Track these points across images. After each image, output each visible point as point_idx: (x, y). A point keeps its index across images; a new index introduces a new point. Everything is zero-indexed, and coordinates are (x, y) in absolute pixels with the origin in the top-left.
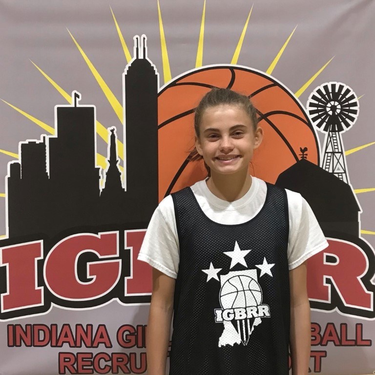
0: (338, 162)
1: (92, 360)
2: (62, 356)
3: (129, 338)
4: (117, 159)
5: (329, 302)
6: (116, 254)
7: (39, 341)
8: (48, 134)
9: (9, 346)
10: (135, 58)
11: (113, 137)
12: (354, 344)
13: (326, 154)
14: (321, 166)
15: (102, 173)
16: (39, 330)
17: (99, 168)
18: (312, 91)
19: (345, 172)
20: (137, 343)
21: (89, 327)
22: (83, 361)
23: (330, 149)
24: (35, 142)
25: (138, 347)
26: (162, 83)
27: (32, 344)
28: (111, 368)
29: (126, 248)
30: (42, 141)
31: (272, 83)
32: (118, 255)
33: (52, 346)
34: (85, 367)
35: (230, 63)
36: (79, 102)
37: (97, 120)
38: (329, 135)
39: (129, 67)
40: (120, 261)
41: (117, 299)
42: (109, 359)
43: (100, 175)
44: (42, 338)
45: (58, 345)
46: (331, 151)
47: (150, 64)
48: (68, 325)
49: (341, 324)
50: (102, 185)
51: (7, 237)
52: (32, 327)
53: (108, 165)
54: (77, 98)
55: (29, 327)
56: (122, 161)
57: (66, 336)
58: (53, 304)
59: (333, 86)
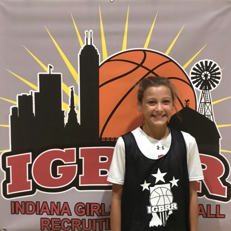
0: (208, 108)
1: (60, 222)
2: (43, 220)
3: (81, 210)
4: (75, 105)
5: (200, 192)
6: (74, 161)
7: (29, 211)
8: (34, 90)
9: (12, 213)
10: (85, 44)
11: (72, 92)
12: (215, 217)
13: (201, 104)
14: (197, 111)
15: (66, 114)
16: (29, 205)
17: (64, 111)
18: (193, 65)
19: (212, 115)
20: (86, 213)
21: (58, 203)
22: (55, 223)
23: (203, 101)
24: (26, 95)
25: (87, 216)
26: (102, 60)
27: (25, 213)
28: (71, 227)
29: (80, 158)
30: (30, 94)
31: (169, 60)
32: (75, 162)
33: (37, 214)
34: (56, 227)
35: (143, 48)
36: (52, 71)
37: (63, 82)
38: (203, 92)
39: (82, 50)
40: (77, 165)
41: (75, 188)
42: (70, 222)
43: (65, 115)
44: (31, 209)
45: (40, 214)
46: (204, 102)
47: (94, 48)
48: (46, 202)
49: (207, 205)
50: (66, 121)
51: (10, 150)
52: (25, 203)
53: (70, 109)
54: (51, 68)
55: (23, 203)
56: (78, 107)
57: (45, 208)
58: (37, 190)
59: (206, 62)
